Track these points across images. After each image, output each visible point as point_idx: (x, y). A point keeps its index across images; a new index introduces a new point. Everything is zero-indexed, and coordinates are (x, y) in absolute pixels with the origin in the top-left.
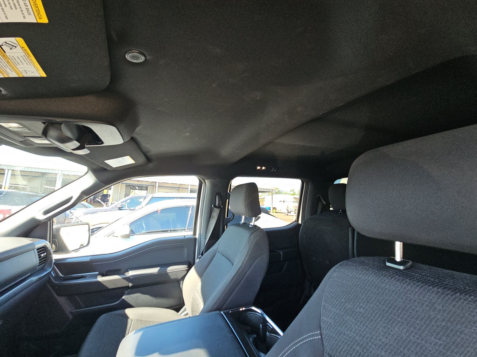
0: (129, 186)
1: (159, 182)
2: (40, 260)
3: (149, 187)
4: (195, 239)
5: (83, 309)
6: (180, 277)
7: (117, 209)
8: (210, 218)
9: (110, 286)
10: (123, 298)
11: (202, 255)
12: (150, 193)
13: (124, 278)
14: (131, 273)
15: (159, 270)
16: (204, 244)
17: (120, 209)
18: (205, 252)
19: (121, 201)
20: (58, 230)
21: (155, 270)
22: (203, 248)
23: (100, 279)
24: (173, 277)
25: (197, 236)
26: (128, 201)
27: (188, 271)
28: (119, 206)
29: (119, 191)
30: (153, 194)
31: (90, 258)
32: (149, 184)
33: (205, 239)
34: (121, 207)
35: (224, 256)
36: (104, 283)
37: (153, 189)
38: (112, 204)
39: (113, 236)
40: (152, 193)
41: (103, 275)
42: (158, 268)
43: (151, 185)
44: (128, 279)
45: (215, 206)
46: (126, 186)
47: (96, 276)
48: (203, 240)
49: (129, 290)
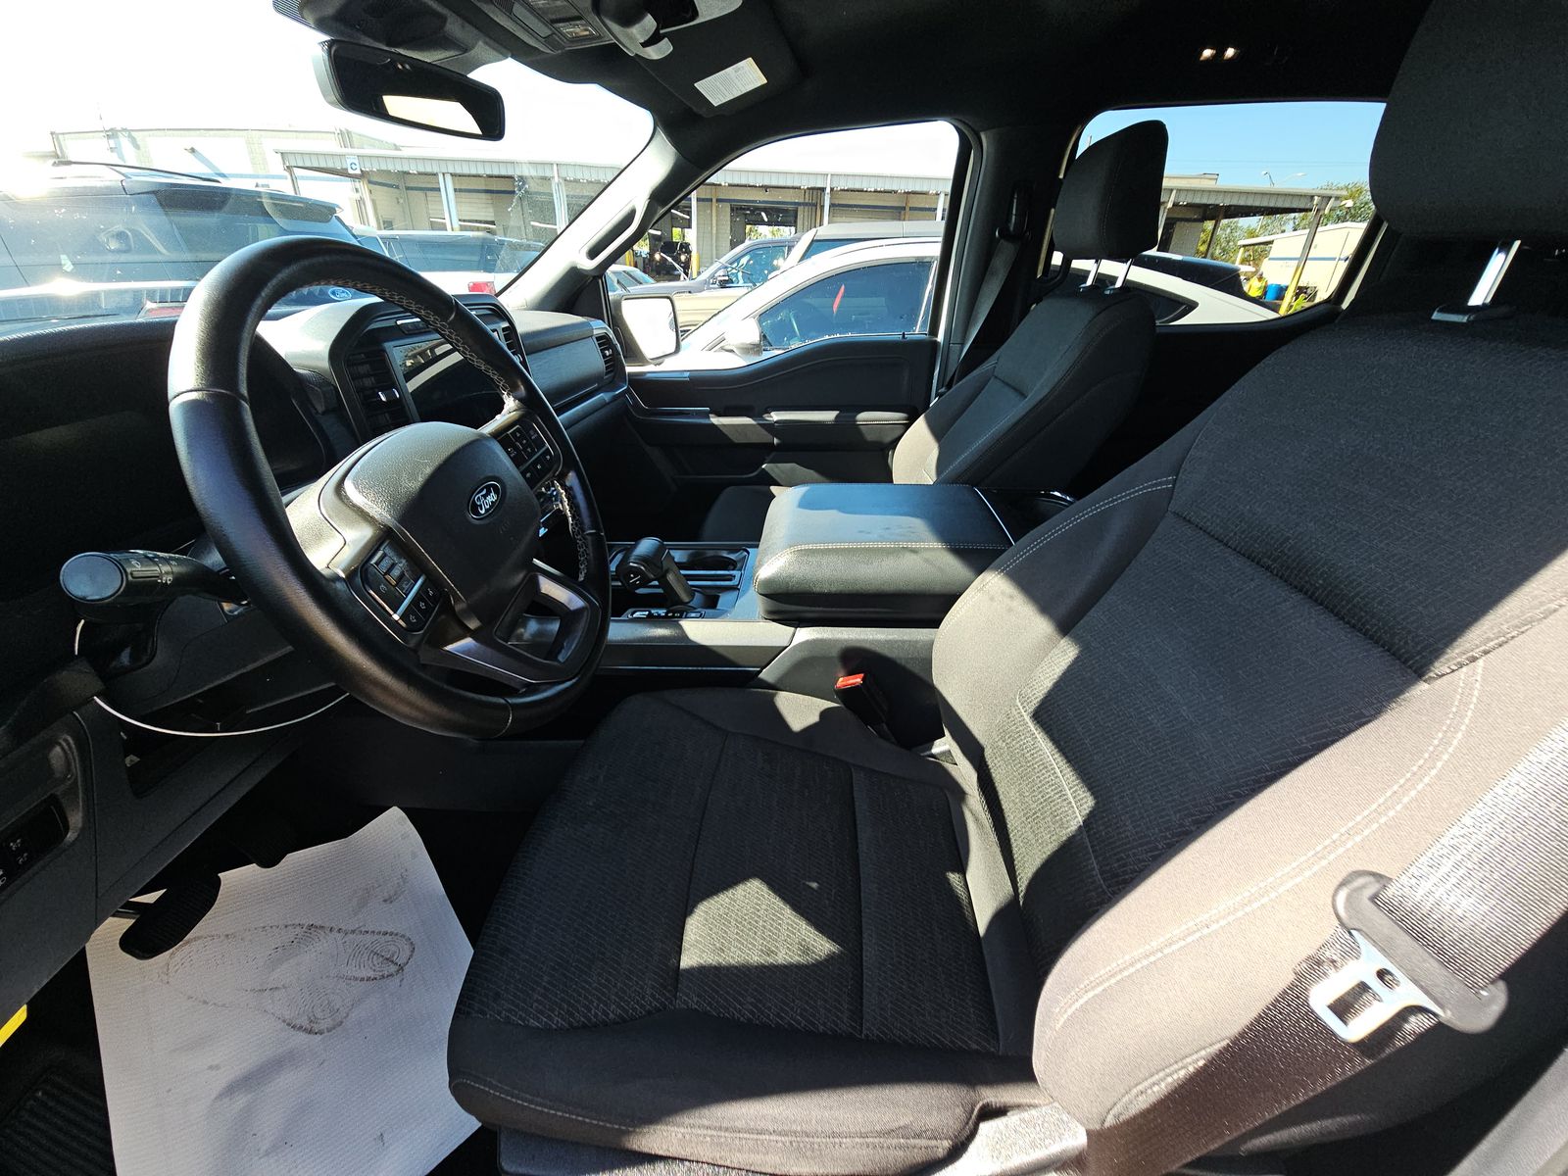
0: (741, 209)
1: (832, 189)
2: (606, 362)
3: (800, 209)
4: (936, 343)
5: (691, 477)
6: (888, 439)
7: (716, 286)
8: (985, 274)
9: (737, 439)
10: (763, 466)
11: (949, 386)
12: (806, 227)
13: (762, 426)
14: (775, 416)
15: (837, 417)
16: (956, 357)
17: (724, 285)
18: (960, 379)
19: (724, 260)
20: (618, 305)
21: (829, 416)
22: (953, 367)
23: (715, 420)
24: (870, 437)
25: (940, 338)
26: (744, 261)
27: (907, 426)
28: (721, 275)
29: (714, 232)
30: (814, 230)
31: (687, 374)
32: (802, 200)
33: (963, 344)
34: (727, 278)
35: (1007, 384)
36: (724, 430)
37: (814, 214)
38: (699, 273)
39: (722, 349)
40: (813, 225)
41: (719, 415)
42: (836, 413)
43: (807, 201)
44: (771, 428)
45: (1005, 235)
46: (732, 210)
47: (706, 415)
48: (955, 348)
49: (774, 454)
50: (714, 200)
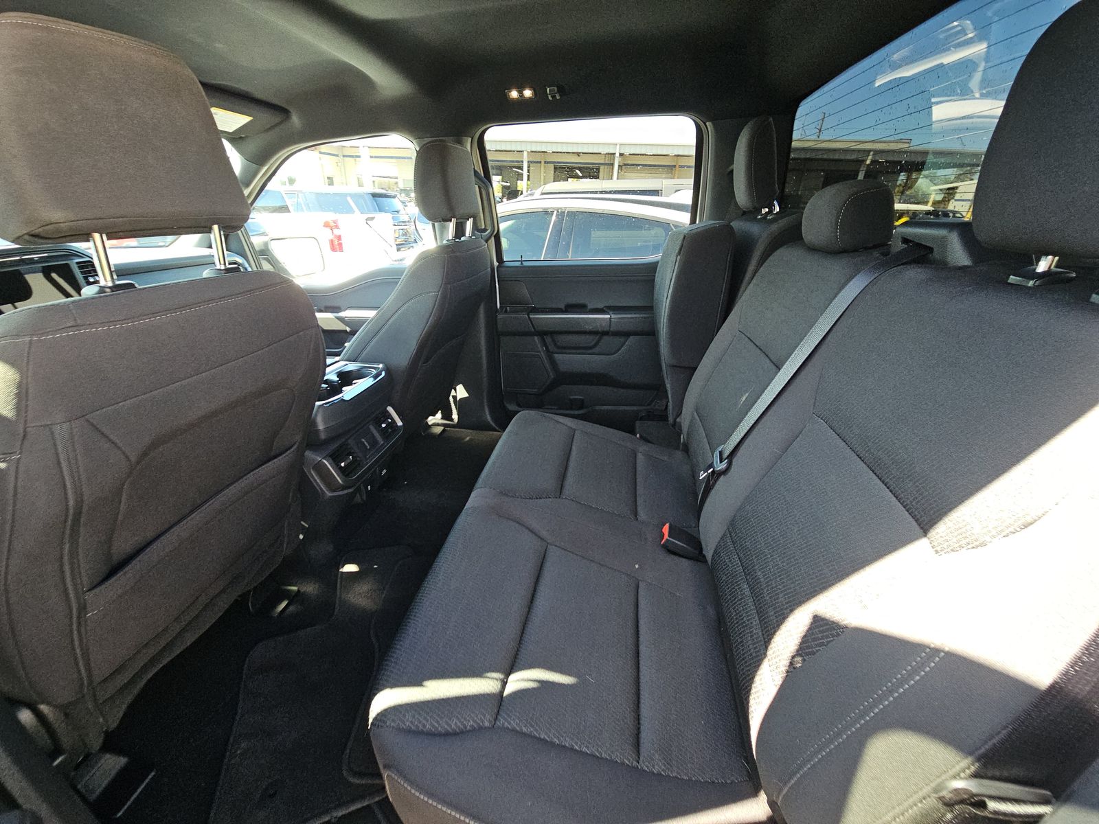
0: (563, 168)
1: (621, 154)
3: (602, 167)
12: (603, 179)
32: (601, 162)
46: (555, 169)
50: (543, 162)
